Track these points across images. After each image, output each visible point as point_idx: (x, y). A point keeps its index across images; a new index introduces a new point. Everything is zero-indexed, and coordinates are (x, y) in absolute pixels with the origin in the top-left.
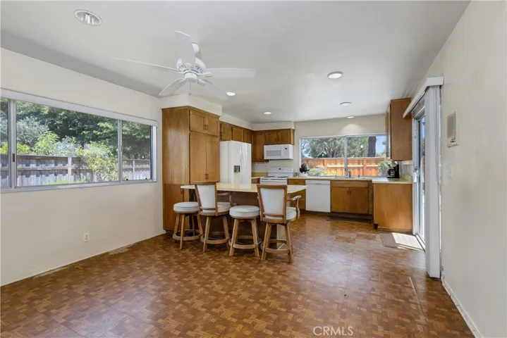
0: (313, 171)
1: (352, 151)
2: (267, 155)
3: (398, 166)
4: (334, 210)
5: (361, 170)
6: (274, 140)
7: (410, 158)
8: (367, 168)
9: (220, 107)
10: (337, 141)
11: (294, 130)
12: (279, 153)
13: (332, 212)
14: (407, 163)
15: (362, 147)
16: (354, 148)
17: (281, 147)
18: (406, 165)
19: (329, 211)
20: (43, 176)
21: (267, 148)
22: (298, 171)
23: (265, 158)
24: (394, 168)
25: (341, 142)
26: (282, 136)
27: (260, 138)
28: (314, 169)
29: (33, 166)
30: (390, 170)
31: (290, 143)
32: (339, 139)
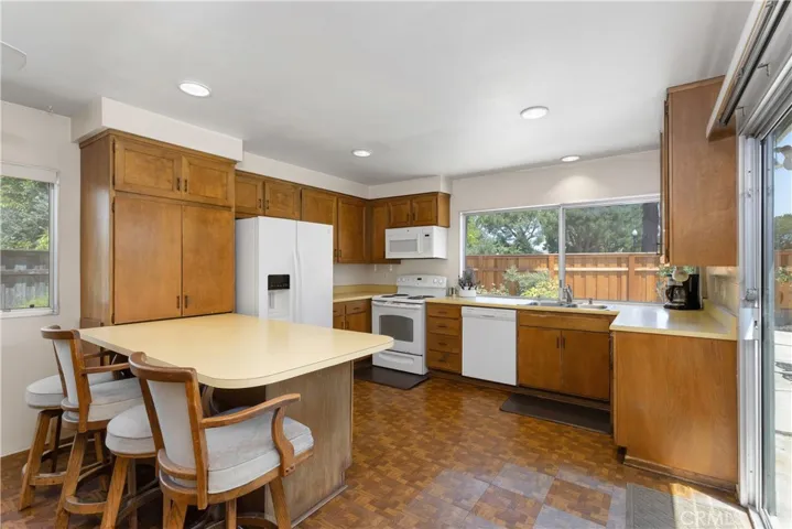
0: (526, 279)
1: (620, 240)
2: (391, 251)
3: (695, 279)
4: (524, 382)
5: (624, 278)
6: (405, 219)
7: (731, 260)
8: (637, 272)
9: (239, 142)
10: (592, 225)
11: (447, 197)
12: (412, 244)
13: (520, 386)
14: (721, 270)
15: (635, 232)
16: (622, 235)
17: (416, 232)
18: (719, 277)
19: (514, 384)
20: (41, 284)
21: (392, 235)
22: (454, 284)
23: (387, 257)
24: (685, 284)
25: (599, 225)
26: (422, 209)
27: (381, 214)
28: (529, 275)
29: (20, 268)
30: (673, 288)
31: (436, 224)
32: (595, 221)
